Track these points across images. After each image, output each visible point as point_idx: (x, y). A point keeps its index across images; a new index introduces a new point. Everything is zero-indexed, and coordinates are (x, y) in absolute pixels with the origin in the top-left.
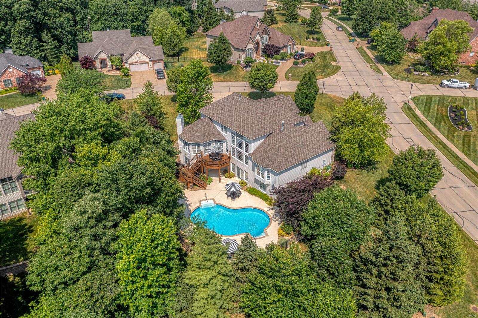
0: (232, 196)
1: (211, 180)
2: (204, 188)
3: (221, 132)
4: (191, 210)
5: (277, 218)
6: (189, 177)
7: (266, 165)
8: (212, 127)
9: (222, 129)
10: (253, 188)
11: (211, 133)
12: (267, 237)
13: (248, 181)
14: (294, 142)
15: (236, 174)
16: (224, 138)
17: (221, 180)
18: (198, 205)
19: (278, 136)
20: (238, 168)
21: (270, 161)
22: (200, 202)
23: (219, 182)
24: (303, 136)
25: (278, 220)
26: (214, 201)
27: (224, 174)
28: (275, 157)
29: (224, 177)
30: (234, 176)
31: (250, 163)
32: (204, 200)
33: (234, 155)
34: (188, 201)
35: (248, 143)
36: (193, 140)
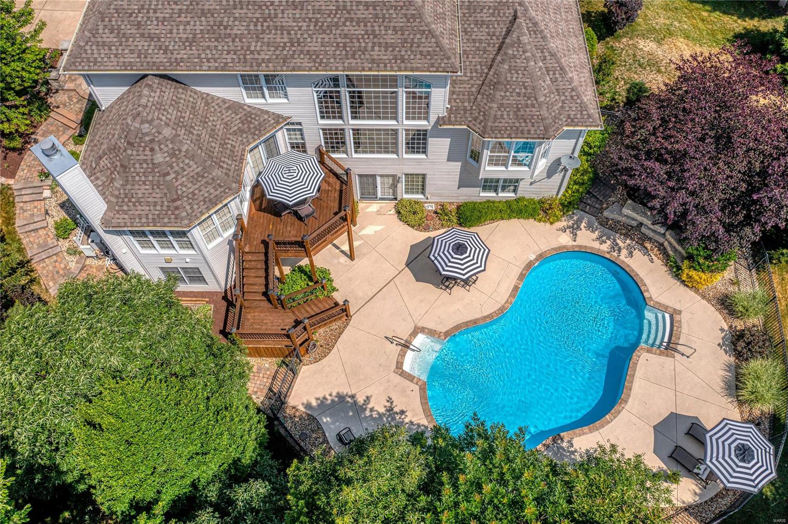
7: (549, 126)
8: (201, 104)
11: (219, 127)
16: (278, 117)
20: (367, 177)
22: (404, 374)
31: (440, 143)
33: (336, 148)
35: (429, 86)
36: (195, 207)
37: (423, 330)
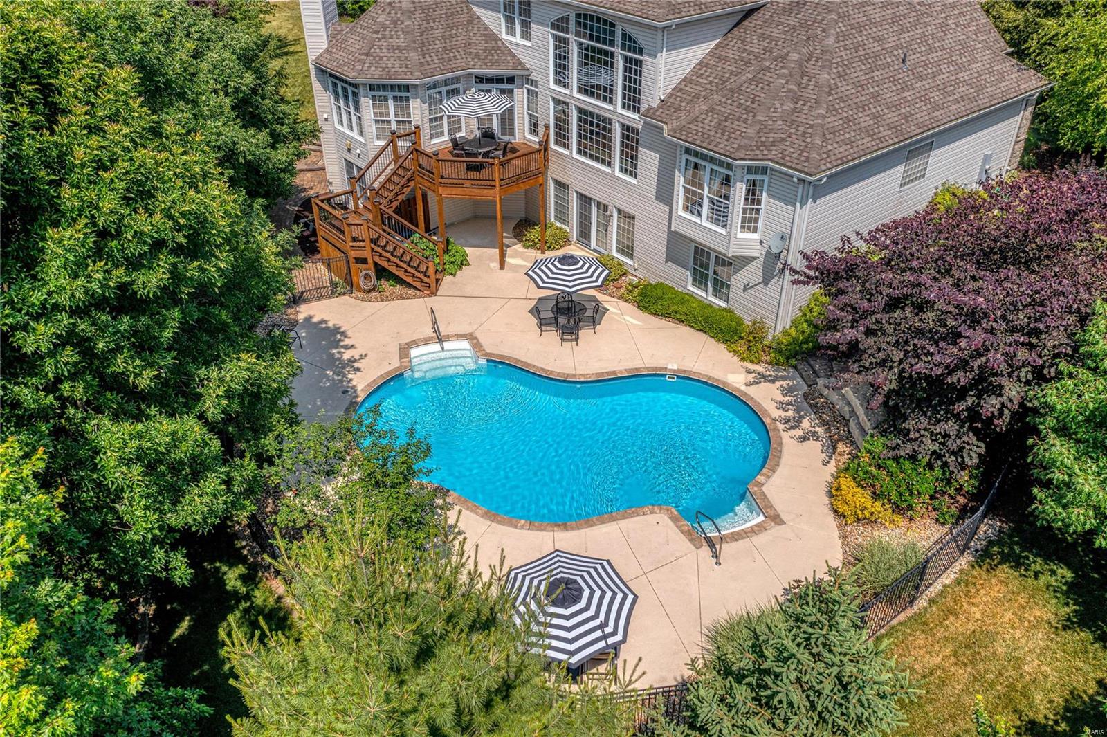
0: (563, 320)
1: (459, 258)
2: (431, 288)
3: (504, 36)
4: (359, 388)
5: (806, 423)
6: (354, 239)
7: (746, 147)
8: (464, 18)
9: (510, 20)
10: (660, 285)
11: (461, 40)
12: (775, 531)
13: (631, 256)
14: (875, 47)
15: (573, 230)
16: (519, 64)
17: (507, 259)
18: (396, 363)
19: (791, 21)
20: (585, 200)
21: (763, 128)
22: (404, 351)
23: (496, 265)
24: (907, 23)
25: (816, 436)
26: (476, 345)
27: (518, 235)
28: (789, 106)
29: (519, 247)
30: (567, 241)
31: (649, 160)
32: (427, 341)
33: (563, 139)
34: (347, 347)
35: (641, 52)
36: (373, 68)
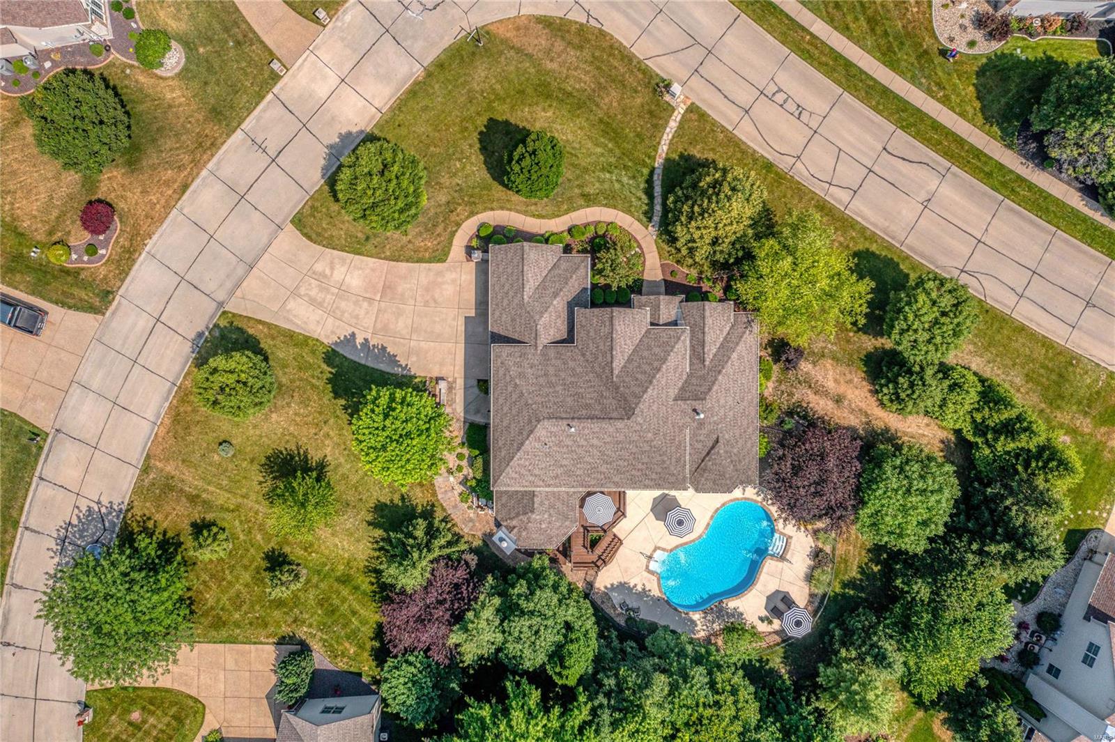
37: (659, 548)
